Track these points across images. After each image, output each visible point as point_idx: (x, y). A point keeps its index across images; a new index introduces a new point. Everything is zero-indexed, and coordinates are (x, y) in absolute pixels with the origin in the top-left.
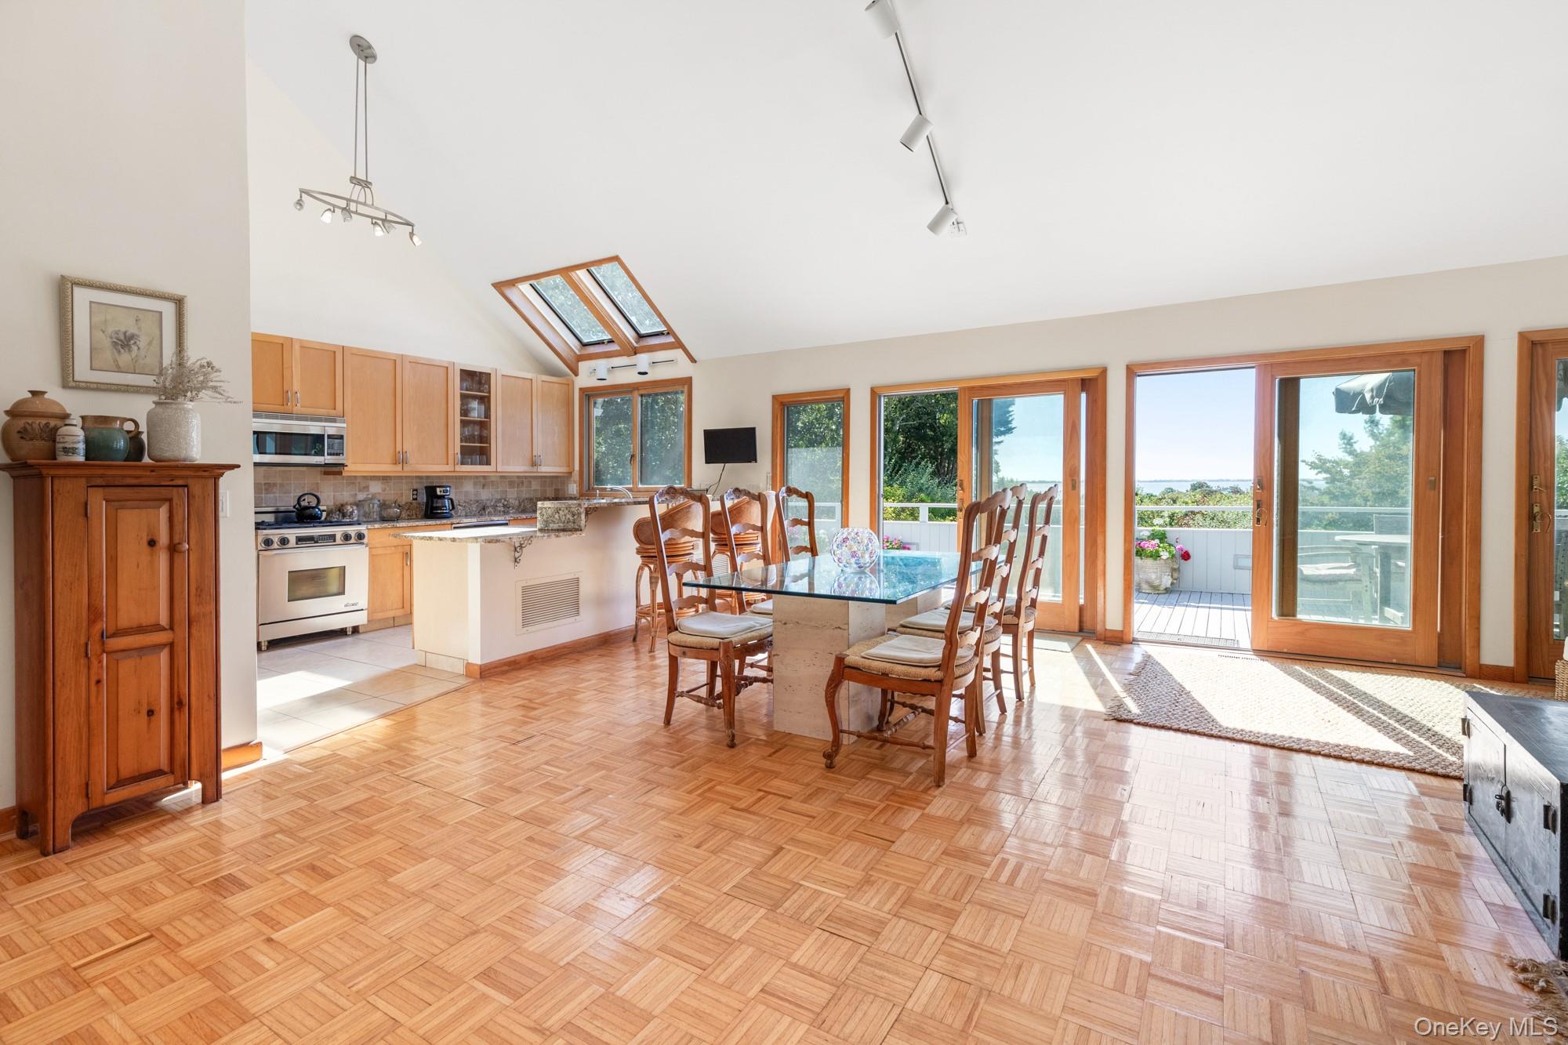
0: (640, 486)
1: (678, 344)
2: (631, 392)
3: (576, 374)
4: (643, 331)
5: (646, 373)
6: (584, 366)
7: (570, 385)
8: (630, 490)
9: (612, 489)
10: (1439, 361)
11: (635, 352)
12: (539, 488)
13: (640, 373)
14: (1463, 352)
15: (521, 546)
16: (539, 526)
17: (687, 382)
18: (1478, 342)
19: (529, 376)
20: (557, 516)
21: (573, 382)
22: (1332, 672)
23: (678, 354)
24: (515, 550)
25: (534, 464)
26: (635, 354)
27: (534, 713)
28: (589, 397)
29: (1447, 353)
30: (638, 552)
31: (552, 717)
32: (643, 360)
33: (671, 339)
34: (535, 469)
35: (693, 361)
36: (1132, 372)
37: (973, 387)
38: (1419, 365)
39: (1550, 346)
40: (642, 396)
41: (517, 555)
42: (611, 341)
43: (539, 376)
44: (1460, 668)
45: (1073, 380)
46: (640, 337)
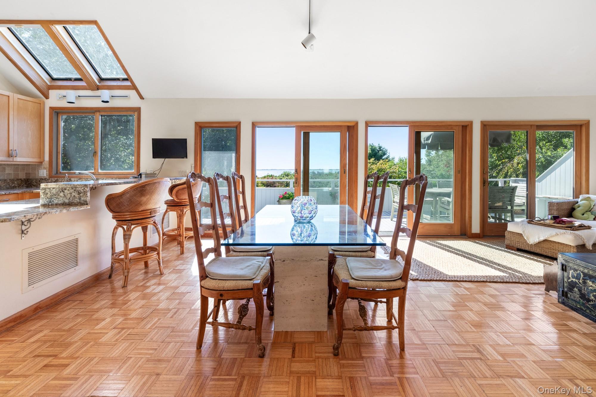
0: (100, 171)
1: (134, 87)
2: (94, 113)
3: (47, 98)
4: (103, 76)
5: (107, 102)
6: (53, 93)
7: (41, 105)
8: (93, 173)
9: (80, 173)
10: (461, 128)
11: (98, 88)
12: (12, 173)
13: (103, 101)
14: (466, 126)
15: (29, 221)
16: (42, 202)
17: (138, 110)
18: (471, 123)
19: (7, 93)
20: (62, 194)
21: (44, 103)
22: (439, 242)
23: (133, 93)
24: (23, 223)
25: (10, 155)
26: (98, 89)
27: (67, 372)
28: (57, 114)
29: (463, 126)
30: (114, 218)
31: (90, 371)
32: (105, 94)
33: (128, 83)
34: (11, 159)
35: (142, 98)
36: (368, 124)
37: (302, 126)
38: (456, 130)
39: (487, 127)
40: (101, 116)
41: (24, 228)
42: (80, 80)
43: (15, 94)
44: (465, 235)
45: (344, 126)
46: (101, 79)
